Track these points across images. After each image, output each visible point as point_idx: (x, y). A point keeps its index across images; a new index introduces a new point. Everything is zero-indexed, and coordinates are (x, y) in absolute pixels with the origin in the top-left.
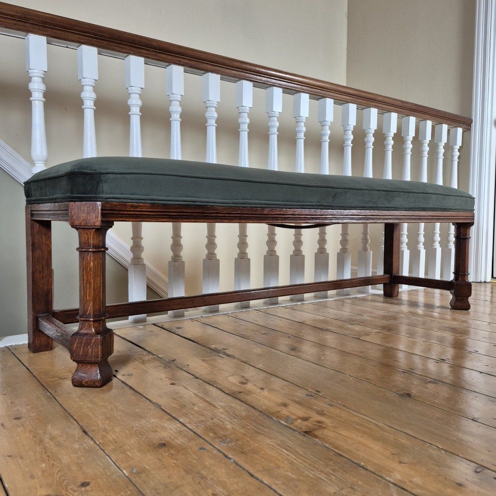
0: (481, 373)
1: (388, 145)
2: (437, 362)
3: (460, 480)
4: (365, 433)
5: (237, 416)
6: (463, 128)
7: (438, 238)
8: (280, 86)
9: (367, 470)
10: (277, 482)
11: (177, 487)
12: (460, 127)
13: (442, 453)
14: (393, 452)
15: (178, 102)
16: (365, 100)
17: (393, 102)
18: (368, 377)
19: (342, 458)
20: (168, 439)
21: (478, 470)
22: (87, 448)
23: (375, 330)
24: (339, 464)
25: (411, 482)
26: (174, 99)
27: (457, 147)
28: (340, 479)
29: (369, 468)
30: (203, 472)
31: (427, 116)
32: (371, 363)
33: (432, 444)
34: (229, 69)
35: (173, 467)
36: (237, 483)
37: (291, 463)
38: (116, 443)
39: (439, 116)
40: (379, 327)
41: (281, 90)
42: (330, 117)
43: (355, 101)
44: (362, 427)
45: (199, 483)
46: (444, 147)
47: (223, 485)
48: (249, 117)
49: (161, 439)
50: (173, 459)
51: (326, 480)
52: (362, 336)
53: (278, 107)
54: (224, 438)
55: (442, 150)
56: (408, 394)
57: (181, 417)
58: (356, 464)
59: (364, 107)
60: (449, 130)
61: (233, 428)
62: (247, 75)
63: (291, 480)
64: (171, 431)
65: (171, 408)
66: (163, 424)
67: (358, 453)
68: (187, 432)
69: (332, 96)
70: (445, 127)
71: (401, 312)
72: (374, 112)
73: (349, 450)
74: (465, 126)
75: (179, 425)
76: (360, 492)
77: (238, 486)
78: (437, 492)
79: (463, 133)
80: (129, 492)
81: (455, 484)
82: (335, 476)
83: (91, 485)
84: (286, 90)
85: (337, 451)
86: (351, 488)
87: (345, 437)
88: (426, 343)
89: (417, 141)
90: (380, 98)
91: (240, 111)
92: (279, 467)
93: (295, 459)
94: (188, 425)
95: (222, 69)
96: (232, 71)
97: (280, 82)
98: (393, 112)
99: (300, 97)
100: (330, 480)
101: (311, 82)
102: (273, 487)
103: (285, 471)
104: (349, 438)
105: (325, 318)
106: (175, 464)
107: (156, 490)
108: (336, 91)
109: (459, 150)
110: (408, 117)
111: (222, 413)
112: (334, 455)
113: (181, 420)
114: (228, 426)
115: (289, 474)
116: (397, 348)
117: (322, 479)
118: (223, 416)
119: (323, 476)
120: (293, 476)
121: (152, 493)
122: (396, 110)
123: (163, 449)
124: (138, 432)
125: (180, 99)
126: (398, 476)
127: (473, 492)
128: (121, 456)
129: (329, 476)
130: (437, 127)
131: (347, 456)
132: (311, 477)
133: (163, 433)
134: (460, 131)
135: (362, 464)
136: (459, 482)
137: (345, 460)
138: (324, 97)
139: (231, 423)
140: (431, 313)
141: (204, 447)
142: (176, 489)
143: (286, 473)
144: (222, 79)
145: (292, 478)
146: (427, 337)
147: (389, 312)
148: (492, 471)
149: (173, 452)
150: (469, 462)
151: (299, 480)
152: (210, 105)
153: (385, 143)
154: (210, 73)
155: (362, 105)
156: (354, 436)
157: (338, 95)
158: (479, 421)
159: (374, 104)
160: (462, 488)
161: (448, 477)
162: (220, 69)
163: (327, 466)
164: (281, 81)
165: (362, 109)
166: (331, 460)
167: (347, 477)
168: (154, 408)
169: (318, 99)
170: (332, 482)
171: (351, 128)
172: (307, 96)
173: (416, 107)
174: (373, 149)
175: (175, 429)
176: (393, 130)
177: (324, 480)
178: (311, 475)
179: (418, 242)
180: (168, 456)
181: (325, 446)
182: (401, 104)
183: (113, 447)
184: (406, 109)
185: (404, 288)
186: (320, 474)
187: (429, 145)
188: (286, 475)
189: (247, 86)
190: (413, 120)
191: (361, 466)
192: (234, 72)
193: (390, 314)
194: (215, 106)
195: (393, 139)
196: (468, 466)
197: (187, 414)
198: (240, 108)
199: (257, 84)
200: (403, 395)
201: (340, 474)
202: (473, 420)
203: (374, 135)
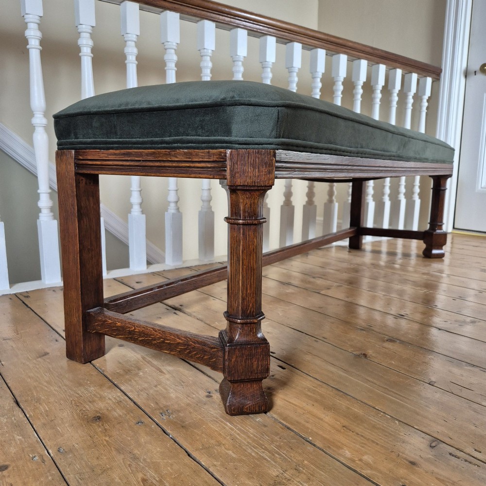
0: (440, 329)
1: (357, 94)
2: (396, 317)
3: (413, 457)
4: (316, 401)
5: (183, 382)
6: (433, 78)
7: (403, 190)
8: (245, 28)
9: (314, 445)
10: (215, 463)
11: (104, 471)
12: (429, 76)
13: (396, 423)
14: (344, 425)
15: (133, 43)
16: (335, 45)
17: (363, 48)
18: (325, 335)
19: (290, 431)
20: (105, 411)
21: (433, 444)
22: (15, 422)
23: (335, 284)
24: (285, 439)
25: (360, 460)
26: (130, 39)
27: (426, 97)
28: (285, 458)
29: (318, 443)
30: (136, 451)
31: (397, 64)
32: (329, 320)
33: (386, 414)
34: (189, 7)
35: (104, 446)
36: (172, 465)
37: (234, 439)
38: (47, 416)
39: (410, 65)
40: (341, 280)
41: (246, 32)
42: (297, 63)
43: (324, 46)
44: (314, 394)
45: (130, 465)
46: (413, 97)
47: (156, 467)
48: (211, 60)
49: (97, 412)
50: (106, 436)
51: (269, 459)
52: (322, 290)
53: (242, 51)
54: (165, 409)
55: (411, 101)
56: (364, 354)
57: (124, 385)
58: (303, 438)
59: (334, 53)
60: (418, 80)
61: (177, 397)
62: (209, 14)
63: (232, 460)
64: (109, 401)
65: (114, 374)
66: (102, 393)
67: (307, 425)
68: (126, 401)
69: (300, 40)
70: (415, 76)
71: (364, 264)
72: (343, 58)
73: (297, 422)
74: (434, 76)
75: (119, 394)
76: (305, 474)
77: (172, 469)
78: (388, 472)
79: (432, 83)
80: (50, 478)
81: (407, 463)
82: (279, 454)
83: (10, 468)
84: (252, 33)
85: (285, 423)
86: (296, 469)
87: (295, 407)
88: (386, 297)
89: (387, 90)
90: (350, 44)
91: (202, 54)
92: (219, 444)
93: (238, 434)
94: (129, 394)
95: (182, 8)
96: (193, 10)
97: (244, 23)
98: (363, 59)
99: (266, 40)
100: (273, 460)
101: (278, 24)
102: (211, 470)
103: (226, 448)
104: (299, 407)
105: (287, 271)
106: (107, 441)
107: (80, 474)
108: (304, 35)
109: (428, 101)
110: (378, 65)
111: (168, 379)
112: (282, 428)
113: (122, 388)
114: (172, 395)
115: (230, 452)
116: (356, 302)
117: (265, 459)
118: (168, 382)
119: (266, 455)
120: (234, 456)
121: (75, 478)
122: (366, 57)
123: (98, 423)
124: (73, 402)
125: (135, 40)
126: (348, 454)
127: (427, 472)
128: (50, 432)
129: (273, 455)
130: (407, 76)
131: (295, 430)
132: (253, 456)
133: (100, 404)
134: (429, 80)
135: (310, 438)
136: (412, 460)
137: (292, 434)
138: (291, 41)
139: (176, 391)
140: (392, 265)
141: (143, 420)
142: (102, 473)
143: (228, 452)
144: (181, 18)
145: (233, 457)
146: (388, 290)
147: (352, 264)
148: (448, 445)
149: (107, 427)
150: (423, 435)
151: (240, 461)
152: (170, 47)
153: (354, 91)
154: (168, 11)
155: (332, 51)
156: (304, 404)
157: (306, 39)
158: (435, 385)
159: (344, 50)
160: (415, 467)
161: (401, 454)
162: (179, 6)
163: (272, 441)
164: (246, 22)
165: (332, 55)
166: (277, 434)
167: (292, 455)
168: (96, 373)
169: (286, 44)
170: (275, 462)
171: (320, 75)
172: (274, 39)
173: (387, 55)
174: (342, 98)
175: (115, 398)
176: (363, 78)
177: (267, 460)
178: (253, 454)
179: (383, 194)
180: (101, 431)
181: (273, 417)
182: (371, 51)
183: (43, 421)
184: (377, 56)
185: (368, 240)
186: (263, 452)
187: (398, 95)
188: (227, 453)
189: (209, 26)
190: (382, 68)
191: (308, 441)
192: (195, 11)
193: (352, 266)
194: (175, 47)
195: (363, 87)
196: (422, 439)
197: (130, 381)
198: (202, 51)
199: (220, 24)
200: (359, 356)
201: (285, 452)
202: (429, 384)
203: (343, 83)
